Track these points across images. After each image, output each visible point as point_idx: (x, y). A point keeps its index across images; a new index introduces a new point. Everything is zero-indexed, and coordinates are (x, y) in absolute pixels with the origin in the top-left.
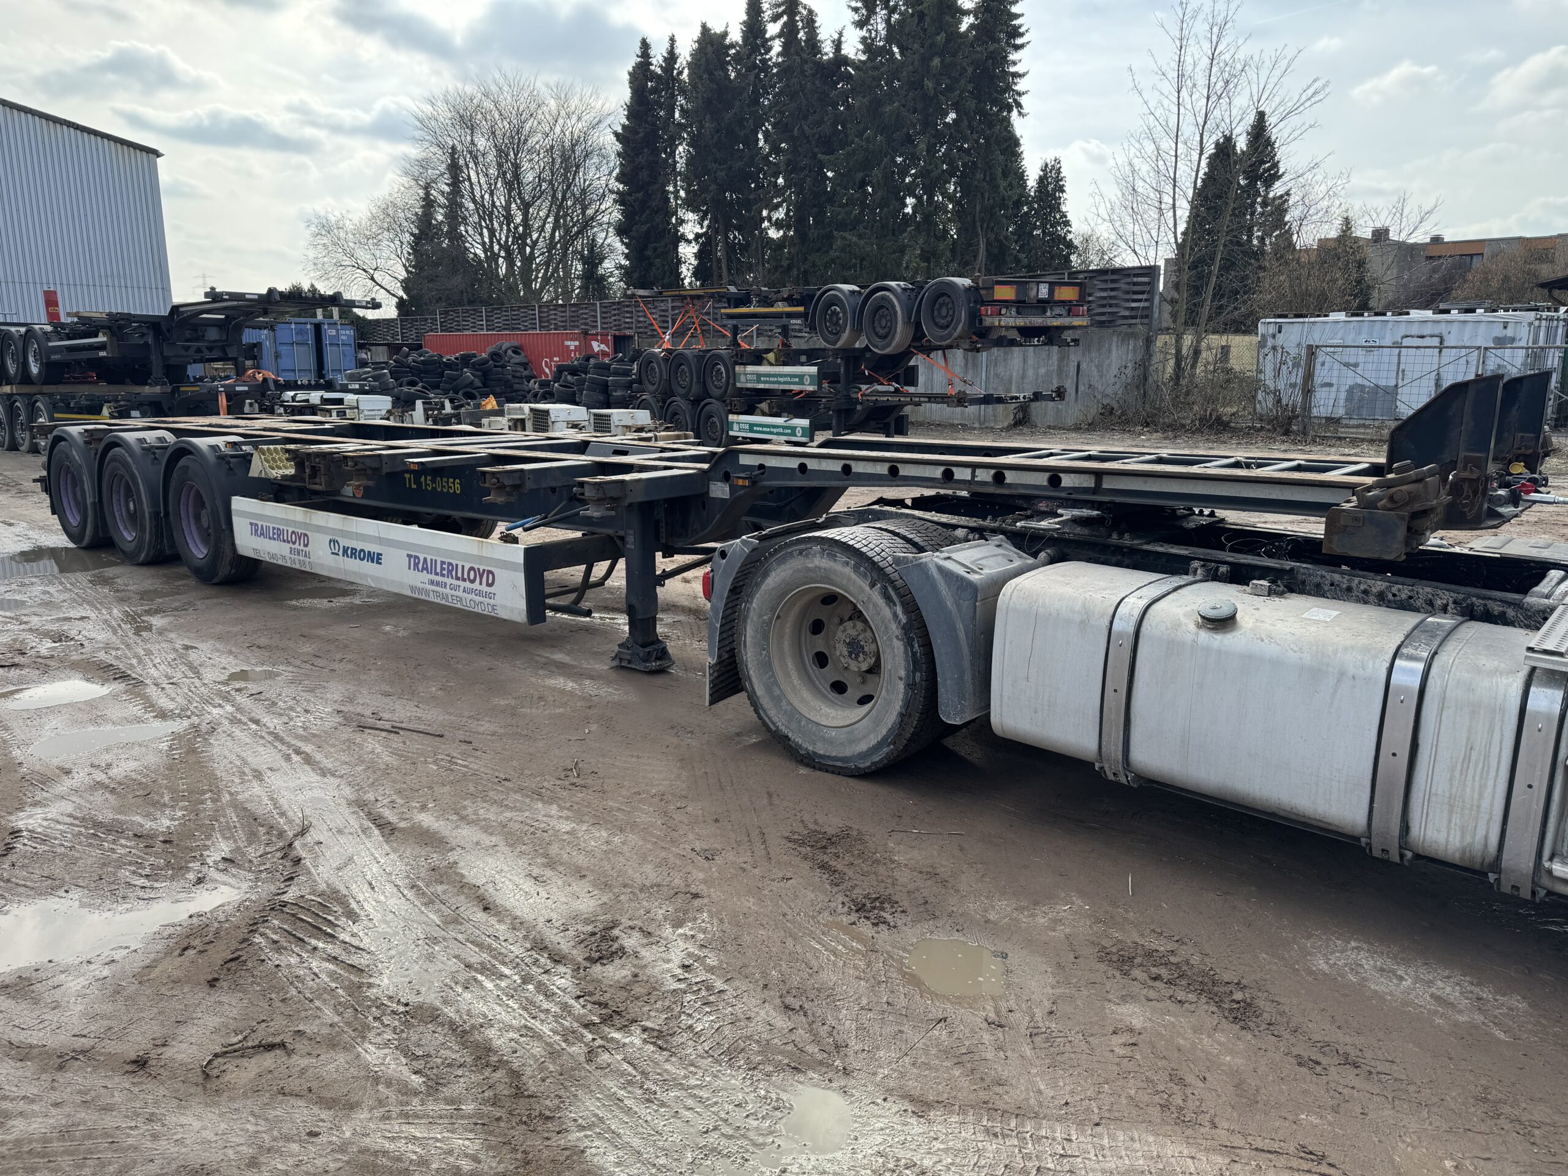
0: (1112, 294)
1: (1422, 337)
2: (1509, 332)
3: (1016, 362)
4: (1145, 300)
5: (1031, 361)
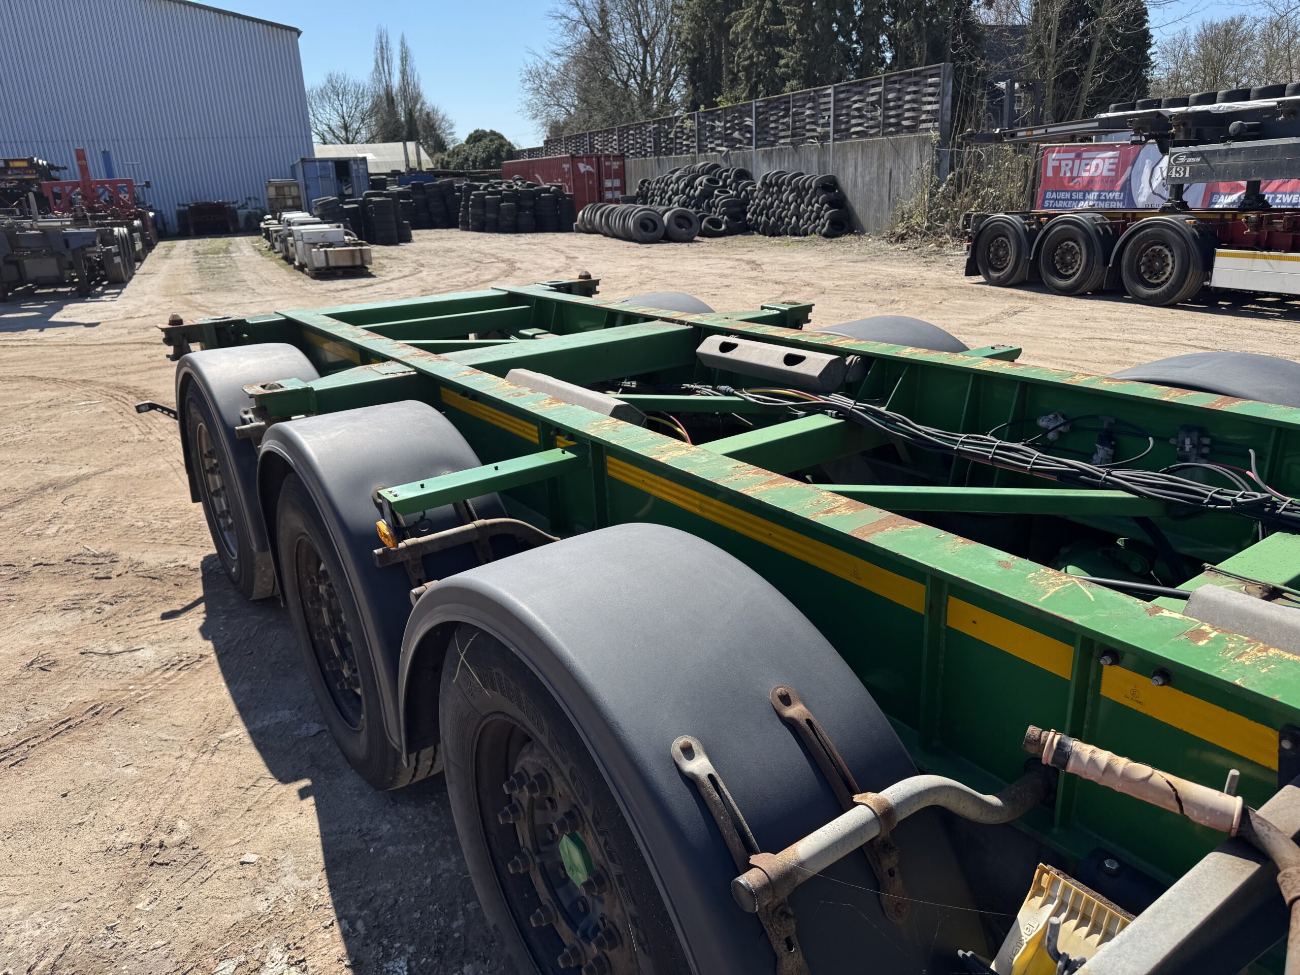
0: (915, 97)
3: (850, 170)
4: (935, 103)
5: (860, 169)
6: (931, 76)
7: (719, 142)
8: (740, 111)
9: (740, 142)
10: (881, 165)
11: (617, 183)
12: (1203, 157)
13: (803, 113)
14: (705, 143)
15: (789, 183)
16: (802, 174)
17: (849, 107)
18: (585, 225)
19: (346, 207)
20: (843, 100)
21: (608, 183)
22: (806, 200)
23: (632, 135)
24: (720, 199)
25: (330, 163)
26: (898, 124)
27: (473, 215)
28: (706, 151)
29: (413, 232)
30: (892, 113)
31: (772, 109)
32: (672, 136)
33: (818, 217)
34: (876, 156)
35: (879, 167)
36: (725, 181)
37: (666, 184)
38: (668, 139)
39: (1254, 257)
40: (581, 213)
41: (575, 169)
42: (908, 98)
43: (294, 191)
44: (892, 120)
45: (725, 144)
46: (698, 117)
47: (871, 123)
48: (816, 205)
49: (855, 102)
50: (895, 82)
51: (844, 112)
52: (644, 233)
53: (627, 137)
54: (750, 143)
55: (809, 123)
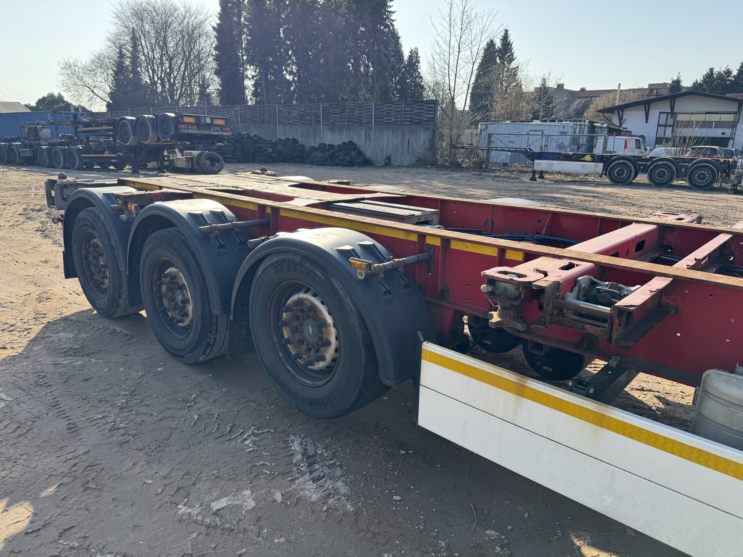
0: (421, 111)
1: (536, 131)
2: (565, 130)
3: (385, 138)
5: (391, 138)
10: (403, 137)
17: (383, 112)
20: (379, 109)
26: (411, 121)
34: (400, 133)
49: (387, 110)
50: (410, 104)
51: (380, 114)
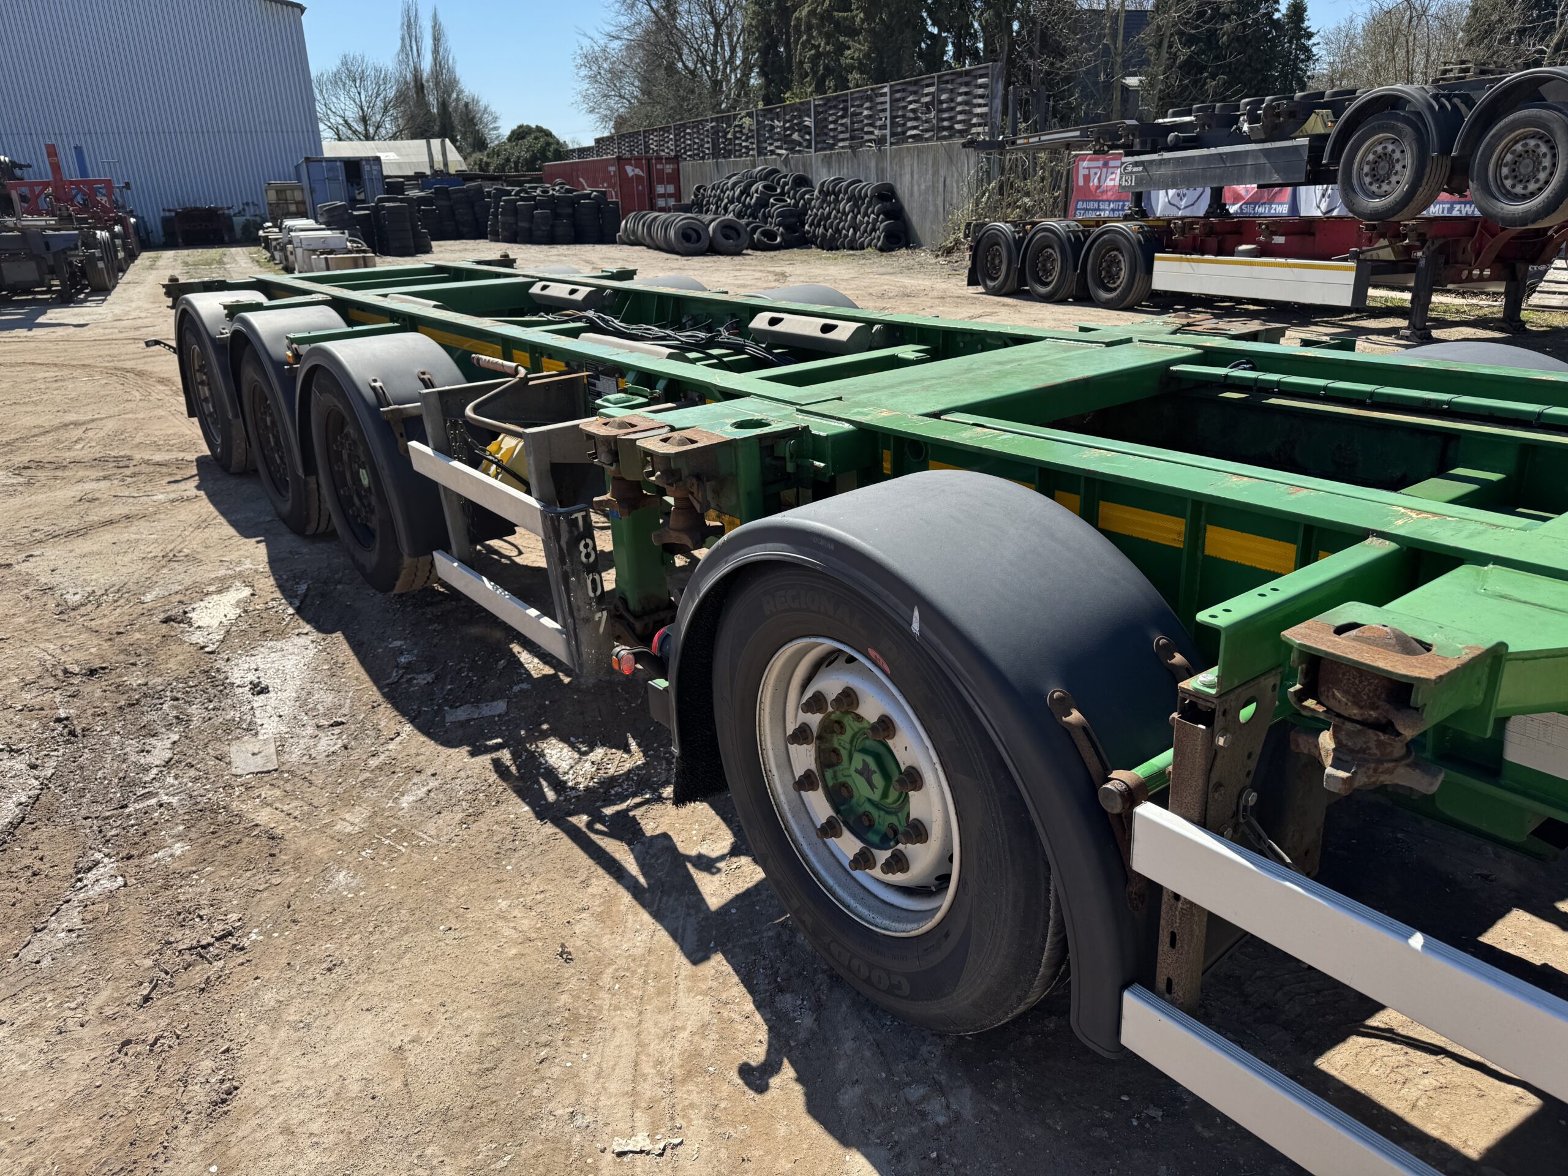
0: (966, 98)
3: (907, 178)
4: (985, 105)
5: (916, 176)
6: (981, 76)
7: (778, 144)
8: (798, 110)
9: (800, 144)
10: (936, 173)
11: (671, 189)
12: (1144, 167)
13: (861, 113)
14: (765, 145)
15: (846, 192)
16: (860, 181)
17: (905, 108)
18: (628, 236)
19: (355, 213)
20: (898, 100)
21: (660, 189)
22: (862, 210)
23: (689, 134)
24: (775, 208)
25: (338, 164)
26: (951, 128)
27: (503, 223)
28: (766, 154)
29: (433, 243)
30: (945, 115)
31: (831, 108)
32: (729, 136)
33: (874, 230)
34: (930, 163)
35: (933, 175)
36: (783, 188)
37: (722, 191)
38: (727, 139)
39: (1181, 260)
40: (624, 222)
41: (622, 172)
42: (960, 99)
43: (298, 195)
44: (946, 124)
45: (785, 146)
46: (757, 115)
47: (926, 125)
48: (872, 216)
49: (911, 103)
50: (947, 82)
51: (900, 113)
52: (686, 244)
53: (684, 137)
54: (809, 146)
55: (867, 125)
